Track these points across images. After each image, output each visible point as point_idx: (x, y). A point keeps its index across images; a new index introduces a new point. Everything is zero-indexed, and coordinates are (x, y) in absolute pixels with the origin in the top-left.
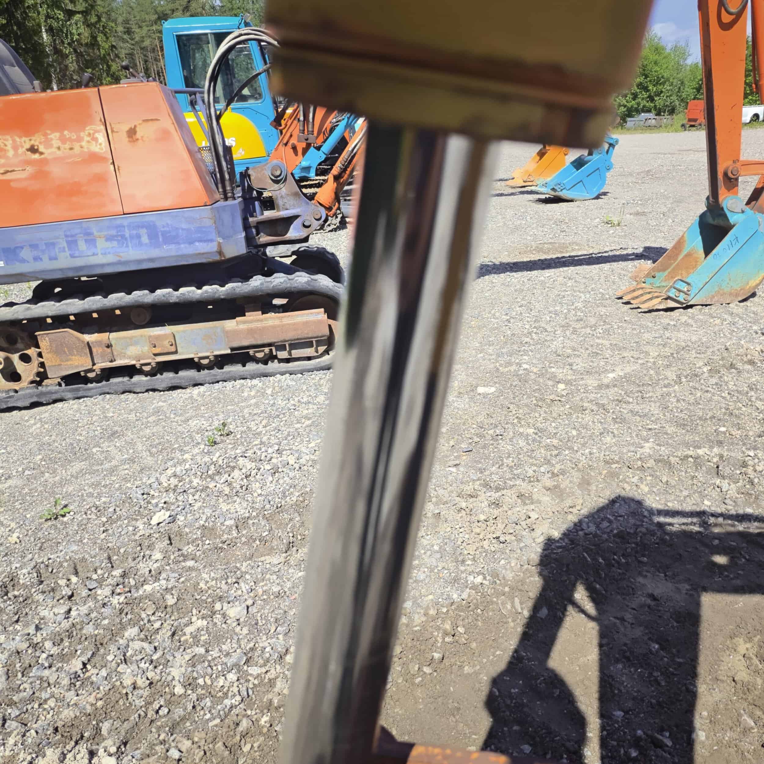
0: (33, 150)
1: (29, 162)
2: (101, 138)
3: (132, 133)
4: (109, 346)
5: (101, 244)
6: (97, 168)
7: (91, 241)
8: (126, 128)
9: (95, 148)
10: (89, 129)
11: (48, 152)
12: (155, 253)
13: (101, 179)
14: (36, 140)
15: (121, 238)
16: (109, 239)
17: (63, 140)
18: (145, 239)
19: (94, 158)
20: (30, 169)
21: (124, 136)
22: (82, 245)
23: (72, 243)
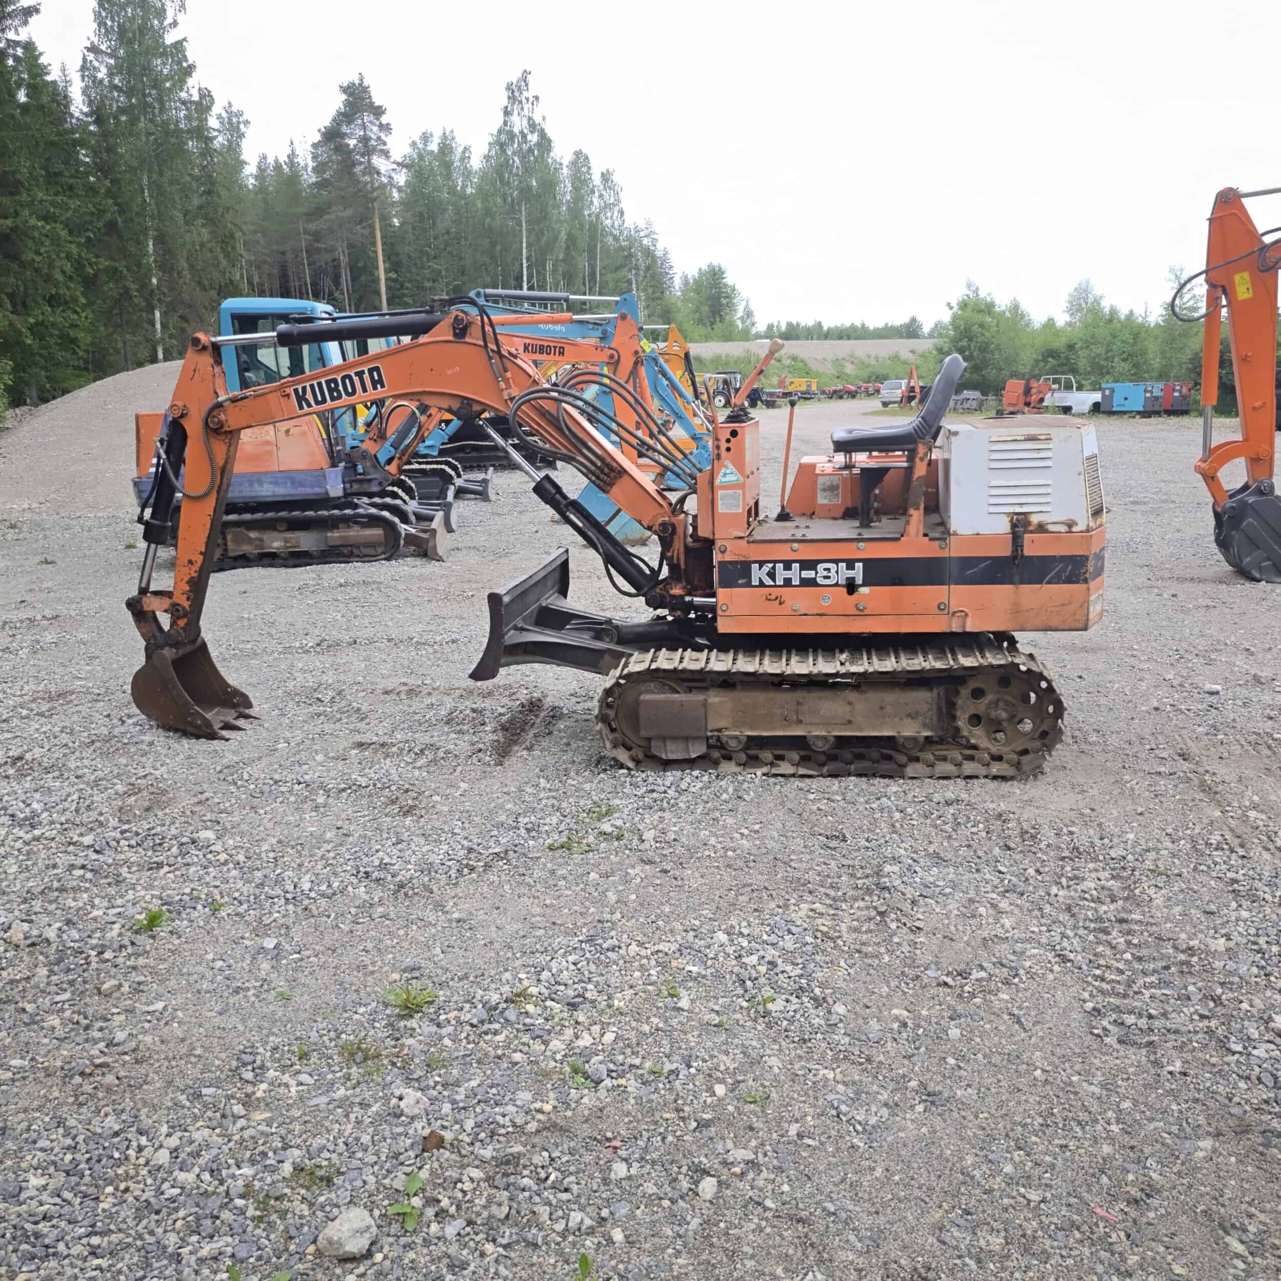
2: (272, 433)
3: (288, 431)
4: (262, 540)
5: (266, 486)
6: (268, 448)
8: (285, 428)
9: (268, 438)
10: (266, 429)
12: (293, 491)
15: (276, 483)
19: (268, 443)
21: (283, 433)
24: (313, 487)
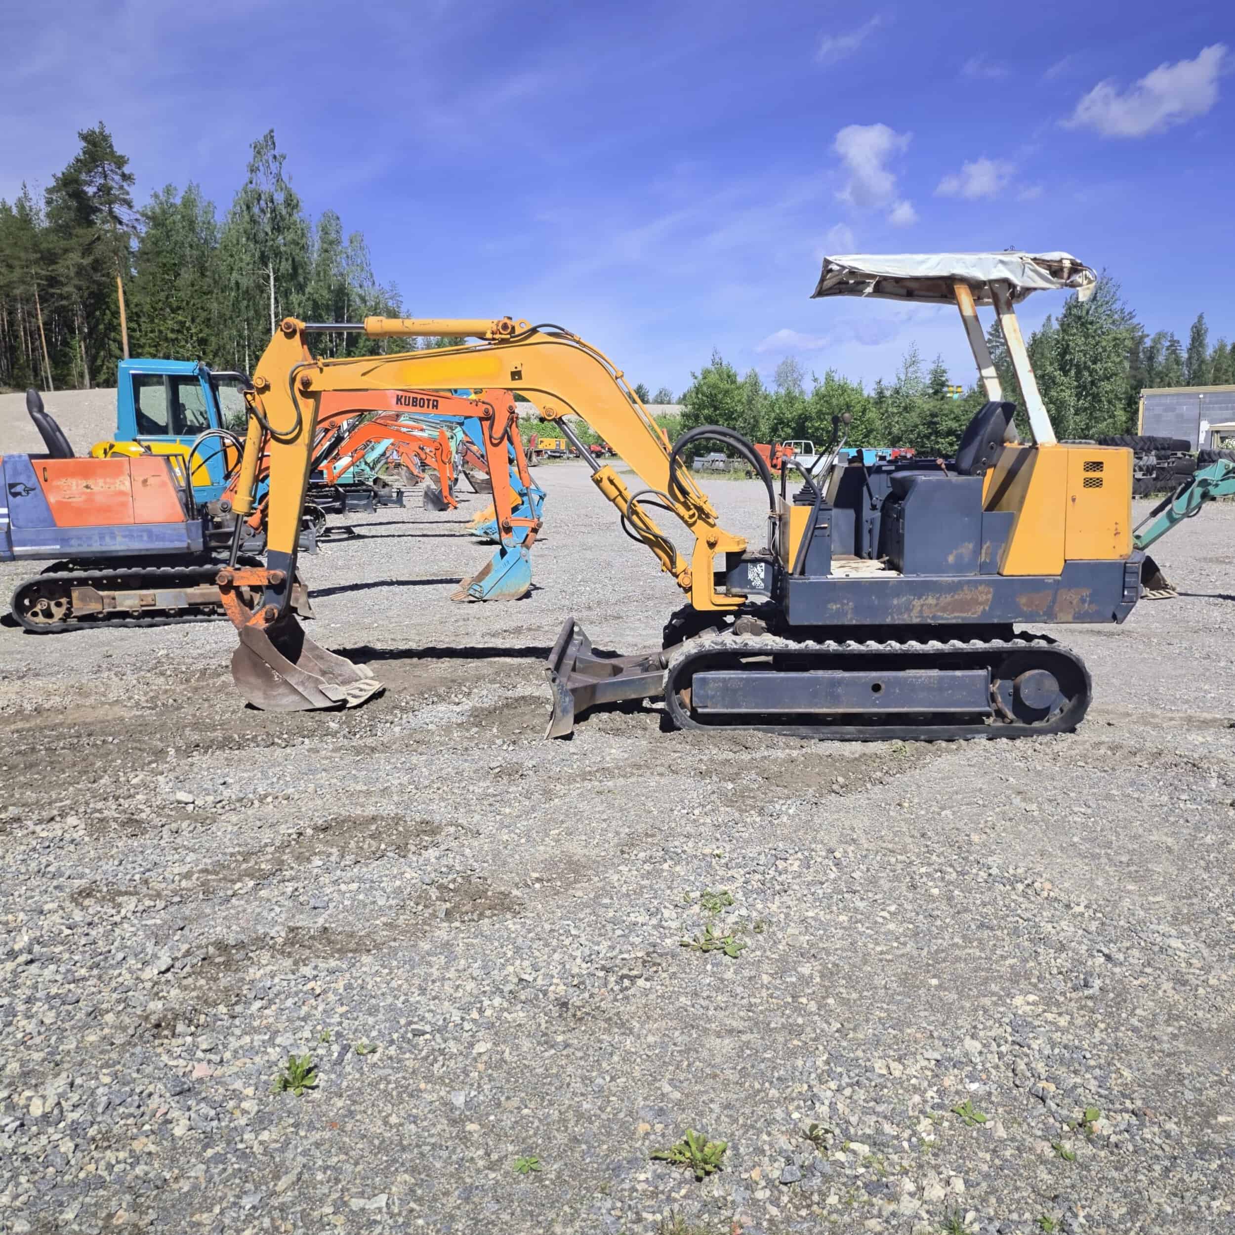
0: (87, 487)
2: (127, 483)
4: (114, 599)
5: (119, 539)
7: (113, 537)
8: (142, 479)
9: (123, 488)
10: (121, 478)
11: (96, 489)
12: (149, 545)
13: (124, 505)
14: (90, 482)
15: (131, 536)
16: (125, 537)
17: (105, 483)
18: (145, 538)
19: (122, 493)
20: (84, 497)
21: (140, 483)
22: (107, 539)
23: (102, 538)
24: (172, 541)
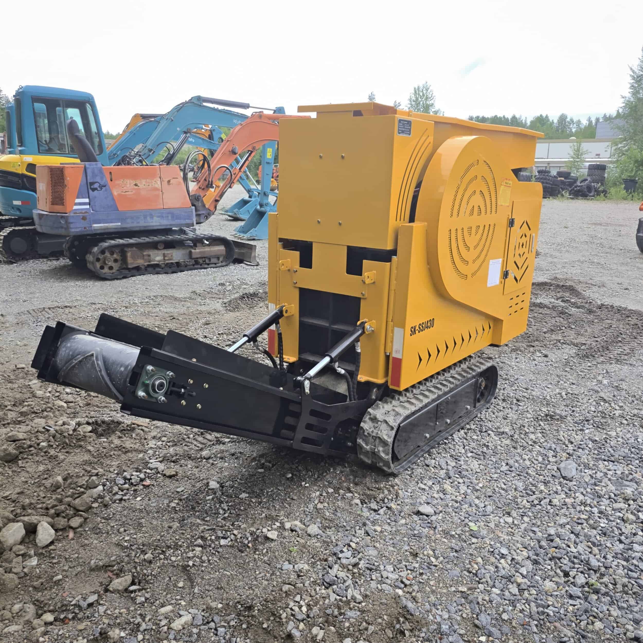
0: (136, 185)
1: (134, 189)
2: (159, 183)
3: (169, 181)
4: (149, 256)
5: (155, 219)
6: (156, 193)
7: (152, 217)
8: (167, 180)
9: (156, 186)
10: (155, 180)
11: (141, 186)
13: (157, 197)
14: (137, 182)
15: (162, 217)
16: (158, 217)
17: (146, 182)
18: (170, 218)
19: (156, 189)
20: (134, 192)
21: (166, 182)
22: (148, 218)
23: (145, 218)
